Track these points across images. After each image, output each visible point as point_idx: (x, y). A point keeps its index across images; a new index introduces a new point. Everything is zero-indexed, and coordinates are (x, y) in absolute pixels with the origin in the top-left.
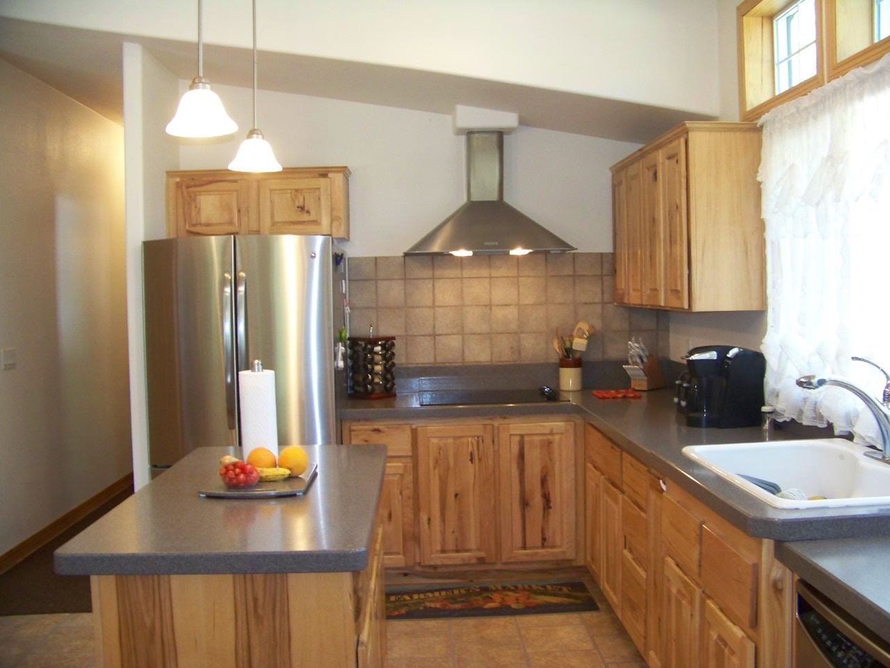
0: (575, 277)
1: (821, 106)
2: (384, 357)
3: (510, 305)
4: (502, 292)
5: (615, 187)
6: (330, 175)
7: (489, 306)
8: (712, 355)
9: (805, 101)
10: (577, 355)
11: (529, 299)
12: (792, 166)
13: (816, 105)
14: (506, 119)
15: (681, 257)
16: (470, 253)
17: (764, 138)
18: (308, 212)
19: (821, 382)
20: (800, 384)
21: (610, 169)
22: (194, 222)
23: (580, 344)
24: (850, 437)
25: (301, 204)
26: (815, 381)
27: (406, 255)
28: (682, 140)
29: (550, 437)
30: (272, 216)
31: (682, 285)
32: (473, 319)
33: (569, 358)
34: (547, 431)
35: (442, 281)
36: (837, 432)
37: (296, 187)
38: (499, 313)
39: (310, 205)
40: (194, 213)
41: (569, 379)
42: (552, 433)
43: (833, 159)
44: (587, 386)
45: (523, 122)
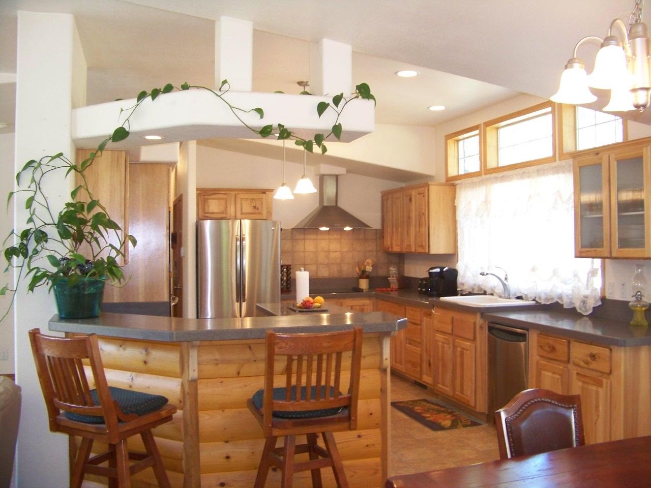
0: (365, 240)
1: (482, 183)
2: (287, 273)
3: (336, 251)
4: (334, 246)
5: (383, 201)
6: (267, 193)
7: (328, 252)
8: (438, 270)
9: (475, 179)
10: (367, 273)
11: (345, 249)
12: (470, 202)
13: (479, 182)
14: (341, 171)
15: (425, 232)
16: (328, 229)
17: (457, 189)
18: (258, 209)
19: (487, 274)
20: (481, 274)
21: (381, 192)
22: (206, 211)
23: (369, 269)
24: (492, 294)
25: (254, 205)
26: (485, 273)
27: (292, 229)
28: (427, 189)
29: (363, 307)
30: (241, 210)
31: (426, 244)
32: (322, 258)
33: (364, 275)
34: (362, 304)
35: (309, 240)
36: (487, 293)
37: (253, 198)
38: (333, 255)
39: (258, 205)
40: (206, 208)
41: (364, 284)
42: (364, 305)
43: (486, 202)
44: (371, 287)
45: (348, 172)
